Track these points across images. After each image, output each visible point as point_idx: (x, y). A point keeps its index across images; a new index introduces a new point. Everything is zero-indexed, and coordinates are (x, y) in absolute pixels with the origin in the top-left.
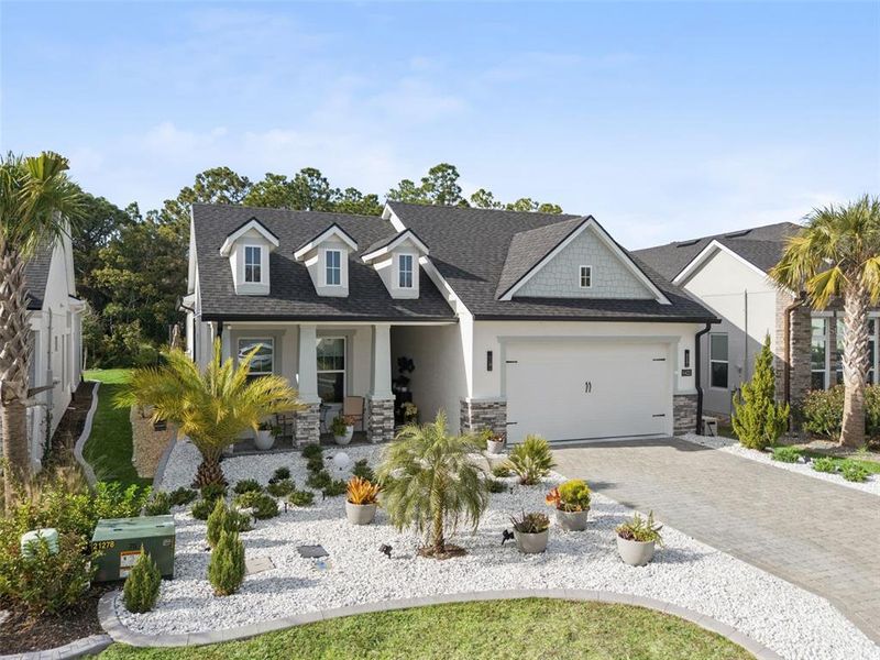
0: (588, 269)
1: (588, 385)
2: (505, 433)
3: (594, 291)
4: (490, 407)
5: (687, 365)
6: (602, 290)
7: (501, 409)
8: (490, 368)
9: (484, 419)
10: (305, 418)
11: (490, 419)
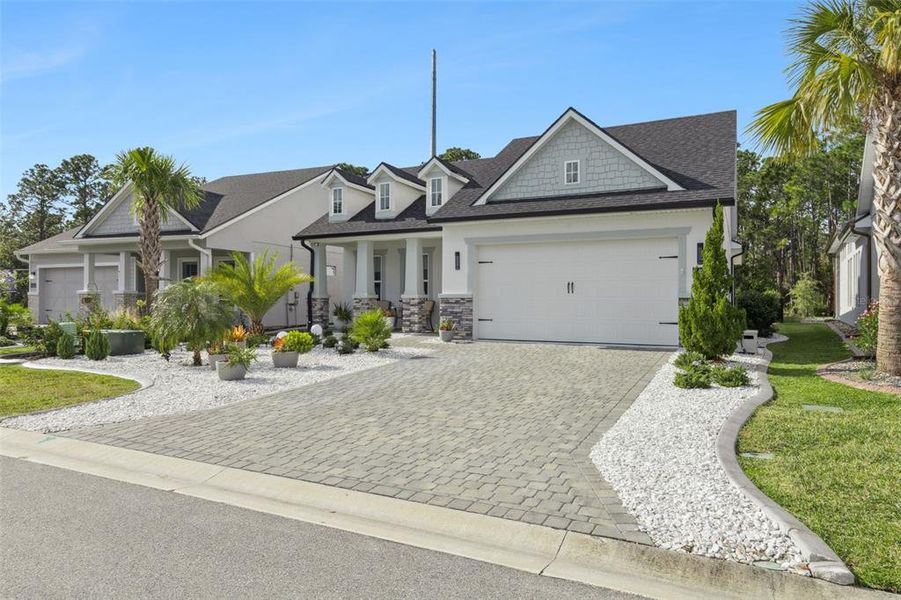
0: (576, 164)
1: (571, 286)
2: (471, 328)
3: (582, 186)
4: (457, 302)
5: (700, 261)
6: (592, 184)
7: (467, 304)
8: (458, 267)
9: (452, 312)
10: (358, 309)
11: (456, 313)
